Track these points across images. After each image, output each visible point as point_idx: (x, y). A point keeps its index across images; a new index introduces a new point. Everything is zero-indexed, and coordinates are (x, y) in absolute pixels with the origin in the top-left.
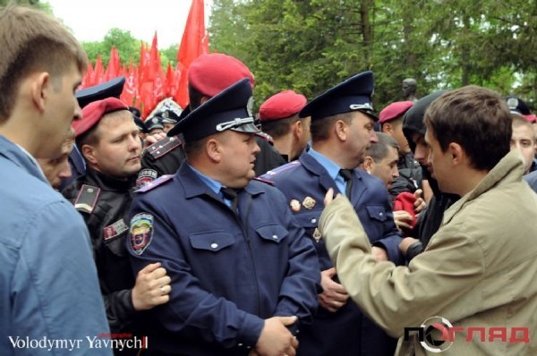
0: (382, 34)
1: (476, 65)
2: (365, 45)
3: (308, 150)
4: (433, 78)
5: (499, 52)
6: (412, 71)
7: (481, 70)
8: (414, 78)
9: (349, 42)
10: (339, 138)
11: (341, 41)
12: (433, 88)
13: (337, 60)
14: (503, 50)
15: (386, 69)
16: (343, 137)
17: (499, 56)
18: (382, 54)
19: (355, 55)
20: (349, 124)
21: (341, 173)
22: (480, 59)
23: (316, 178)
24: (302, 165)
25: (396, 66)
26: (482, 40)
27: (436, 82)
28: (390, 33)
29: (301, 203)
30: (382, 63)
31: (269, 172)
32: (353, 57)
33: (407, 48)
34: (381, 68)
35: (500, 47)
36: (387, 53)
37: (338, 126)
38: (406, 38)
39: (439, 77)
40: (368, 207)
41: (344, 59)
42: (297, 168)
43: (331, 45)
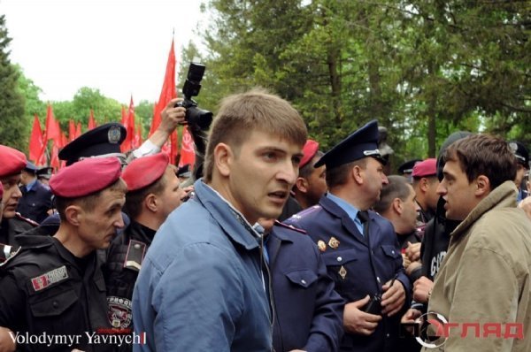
0: (350, 84)
1: (445, 110)
2: (333, 95)
3: (326, 194)
4: (401, 125)
5: (468, 97)
6: (381, 119)
7: (451, 115)
8: (384, 126)
9: (319, 93)
10: (357, 182)
11: (312, 93)
12: (400, 134)
13: (308, 111)
14: (471, 95)
15: (355, 118)
16: (360, 181)
17: (469, 101)
18: (350, 104)
19: (325, 106)
20: (364, 168)
21: (359, 215)
22: (450, 105)
23: (338, 221)
24: (324, 209)
25: (366, 115)
26: (451, 87)
27: (403, 129)
28: (357, 83)
29: (327, 243)
30: (351, 112)
31: (294, 216)
32: (323, 108)
33: (376, 97)
34: (350, 117)
35: (469, 92)
36: (356, 102)
37: (355, 171)
38: (373, 87)
39: (407, 124)
40: (383, 246)
41: (314, 109)
42: (320, 212)
43: (301, 96)
